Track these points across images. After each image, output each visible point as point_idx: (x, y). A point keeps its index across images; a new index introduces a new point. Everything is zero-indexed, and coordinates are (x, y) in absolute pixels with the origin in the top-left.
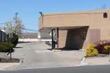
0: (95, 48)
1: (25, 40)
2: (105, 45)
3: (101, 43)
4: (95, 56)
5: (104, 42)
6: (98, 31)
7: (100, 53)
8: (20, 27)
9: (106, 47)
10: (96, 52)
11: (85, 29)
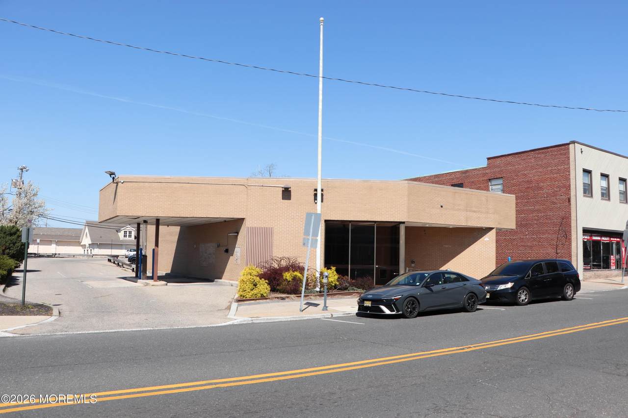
0: (261, 276)
1: (43, 249)
2: (287, 269)
3: (276, 266)
4: (263, 297)
5: (284, 263)
6: (266, 234)
7: (273, 290)
8: (29, 209)
9: (288, 276)
10: (264, 287)
11: (235, 225)
